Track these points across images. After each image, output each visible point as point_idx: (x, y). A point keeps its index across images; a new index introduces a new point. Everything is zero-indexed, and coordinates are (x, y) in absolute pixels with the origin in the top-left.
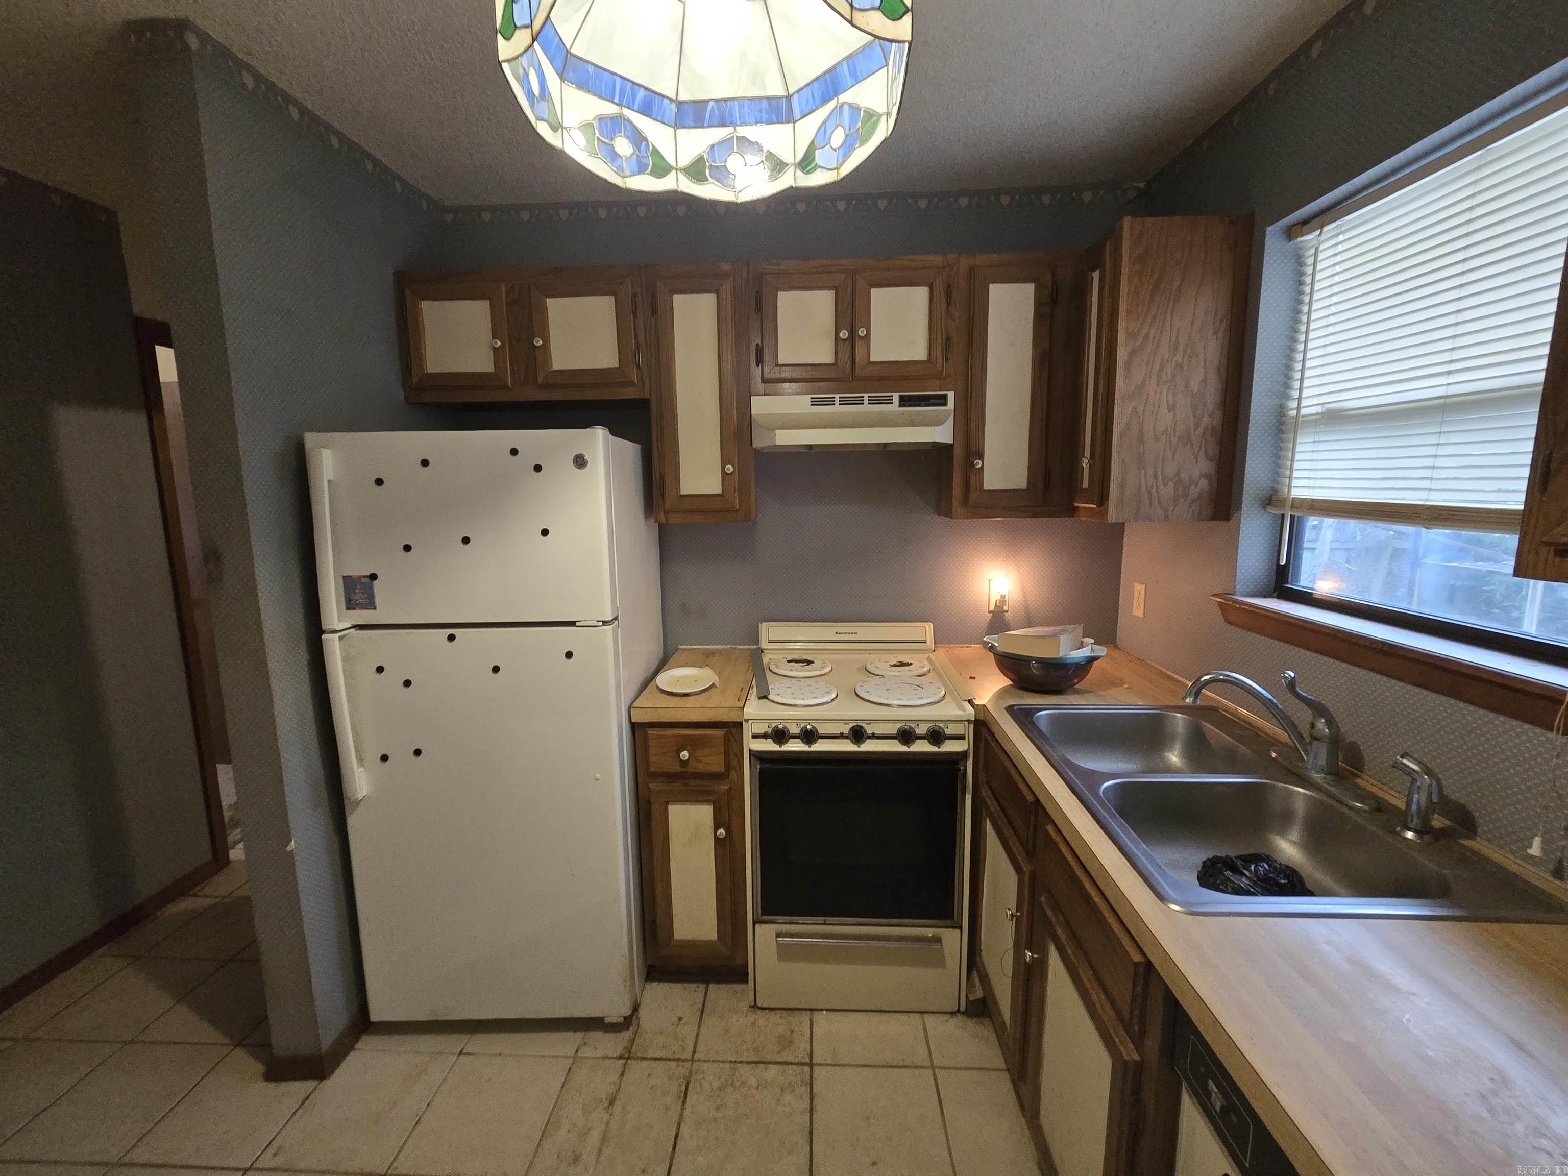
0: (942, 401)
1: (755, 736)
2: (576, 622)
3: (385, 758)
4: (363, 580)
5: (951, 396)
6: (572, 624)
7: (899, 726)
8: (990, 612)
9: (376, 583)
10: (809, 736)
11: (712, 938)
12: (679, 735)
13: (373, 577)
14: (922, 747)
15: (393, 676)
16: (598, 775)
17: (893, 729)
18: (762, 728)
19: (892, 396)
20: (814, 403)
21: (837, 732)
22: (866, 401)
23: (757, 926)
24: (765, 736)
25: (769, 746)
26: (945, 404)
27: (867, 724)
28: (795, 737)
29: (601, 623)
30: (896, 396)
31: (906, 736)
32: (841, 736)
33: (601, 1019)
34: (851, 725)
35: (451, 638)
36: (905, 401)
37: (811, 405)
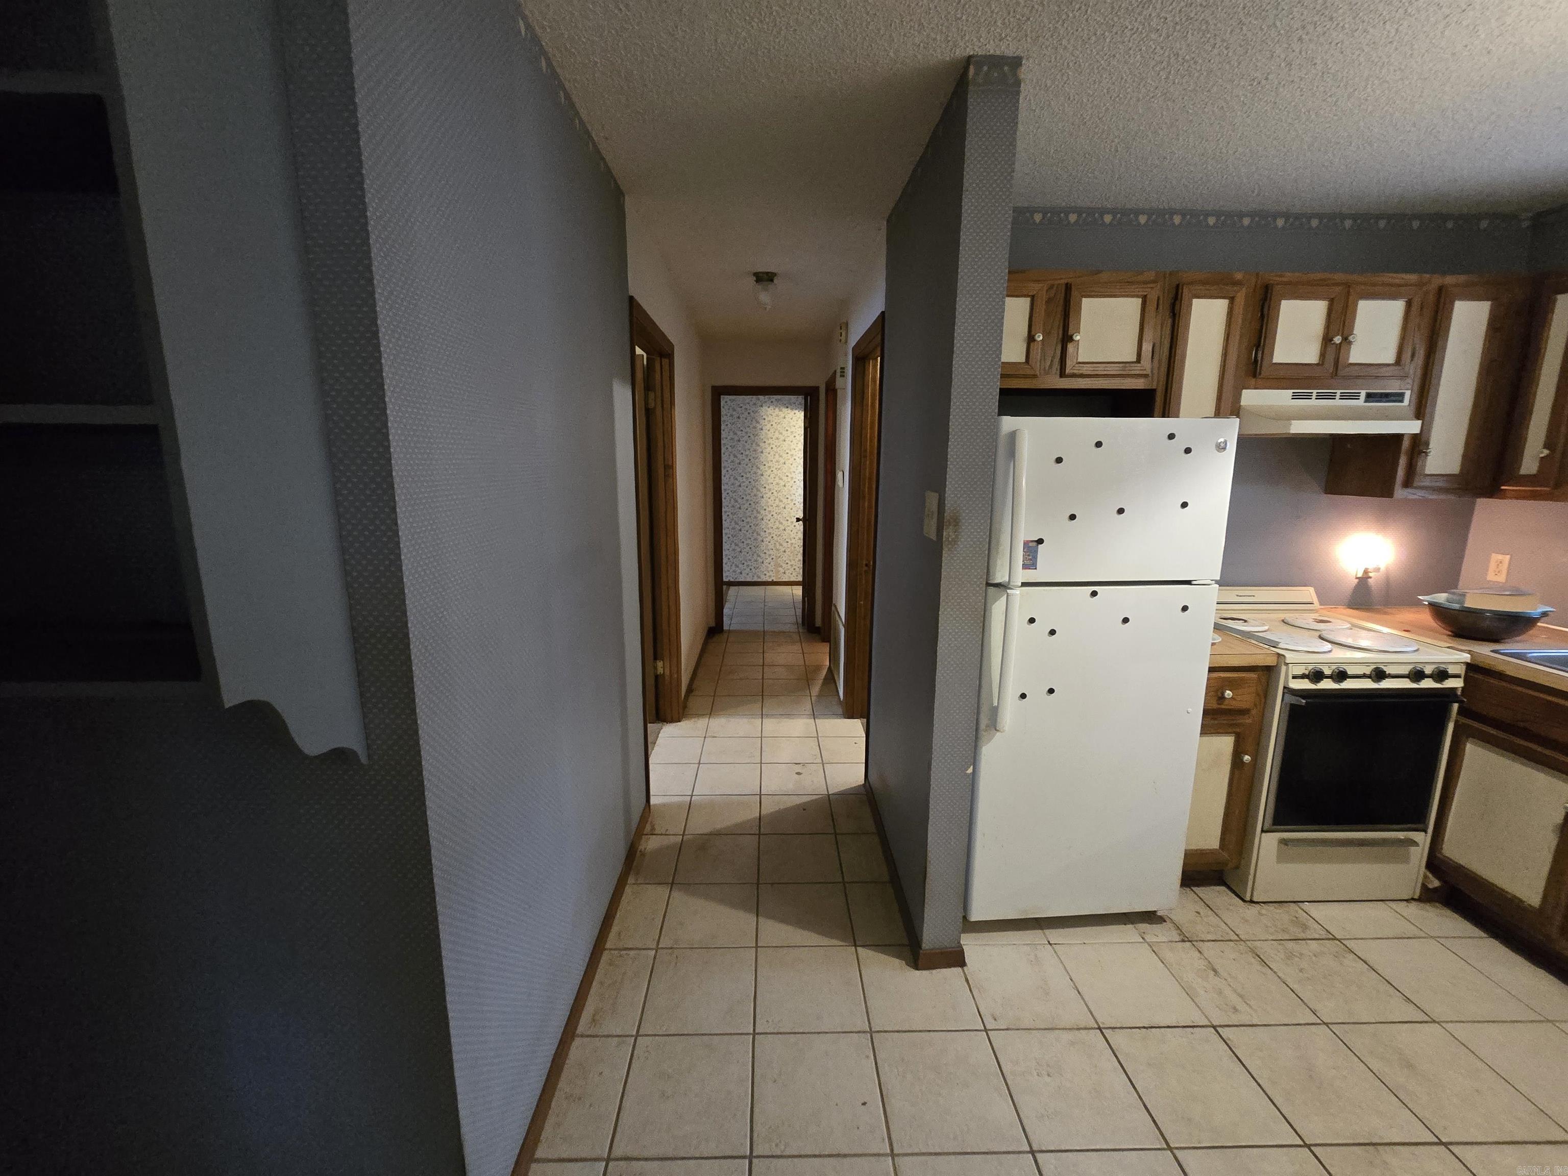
0: (1399, 397)
1: (1294, 677)
2: (1191, 581)
3: (1023, 696)
4: (1031, 544)
5: (1408, 394)
6: (1188, 582)
7: (1410, 667)
8: (1357, 578)
9: (1040, 546)
10: (1341, 676)
11: (1215, 847)
12: (1220, 678)
13: (1040, 541)
14: (1427, 684)
15: (1042, 627)
16: (1191, 710)
17: (1405, 670)
18: (1300, 670)
19: (1360, 393)
20: (1295, 397)
21: (1361, 672)
22: (1338, 395)
23: (1263, 834)
24: (1303, 676)
25: (1306, 685)
26: (1402, 401)
27: (1384, 666)
28: (1327, 677)
29: (1214, 582)
30: (1363, 394)
31: (1418, 675)
32: (1364, 676)
33: (1154, 913)
34: (1374, 667)
35: (1094, 594)
36: (1370, 397)
37: (1293, 399)
